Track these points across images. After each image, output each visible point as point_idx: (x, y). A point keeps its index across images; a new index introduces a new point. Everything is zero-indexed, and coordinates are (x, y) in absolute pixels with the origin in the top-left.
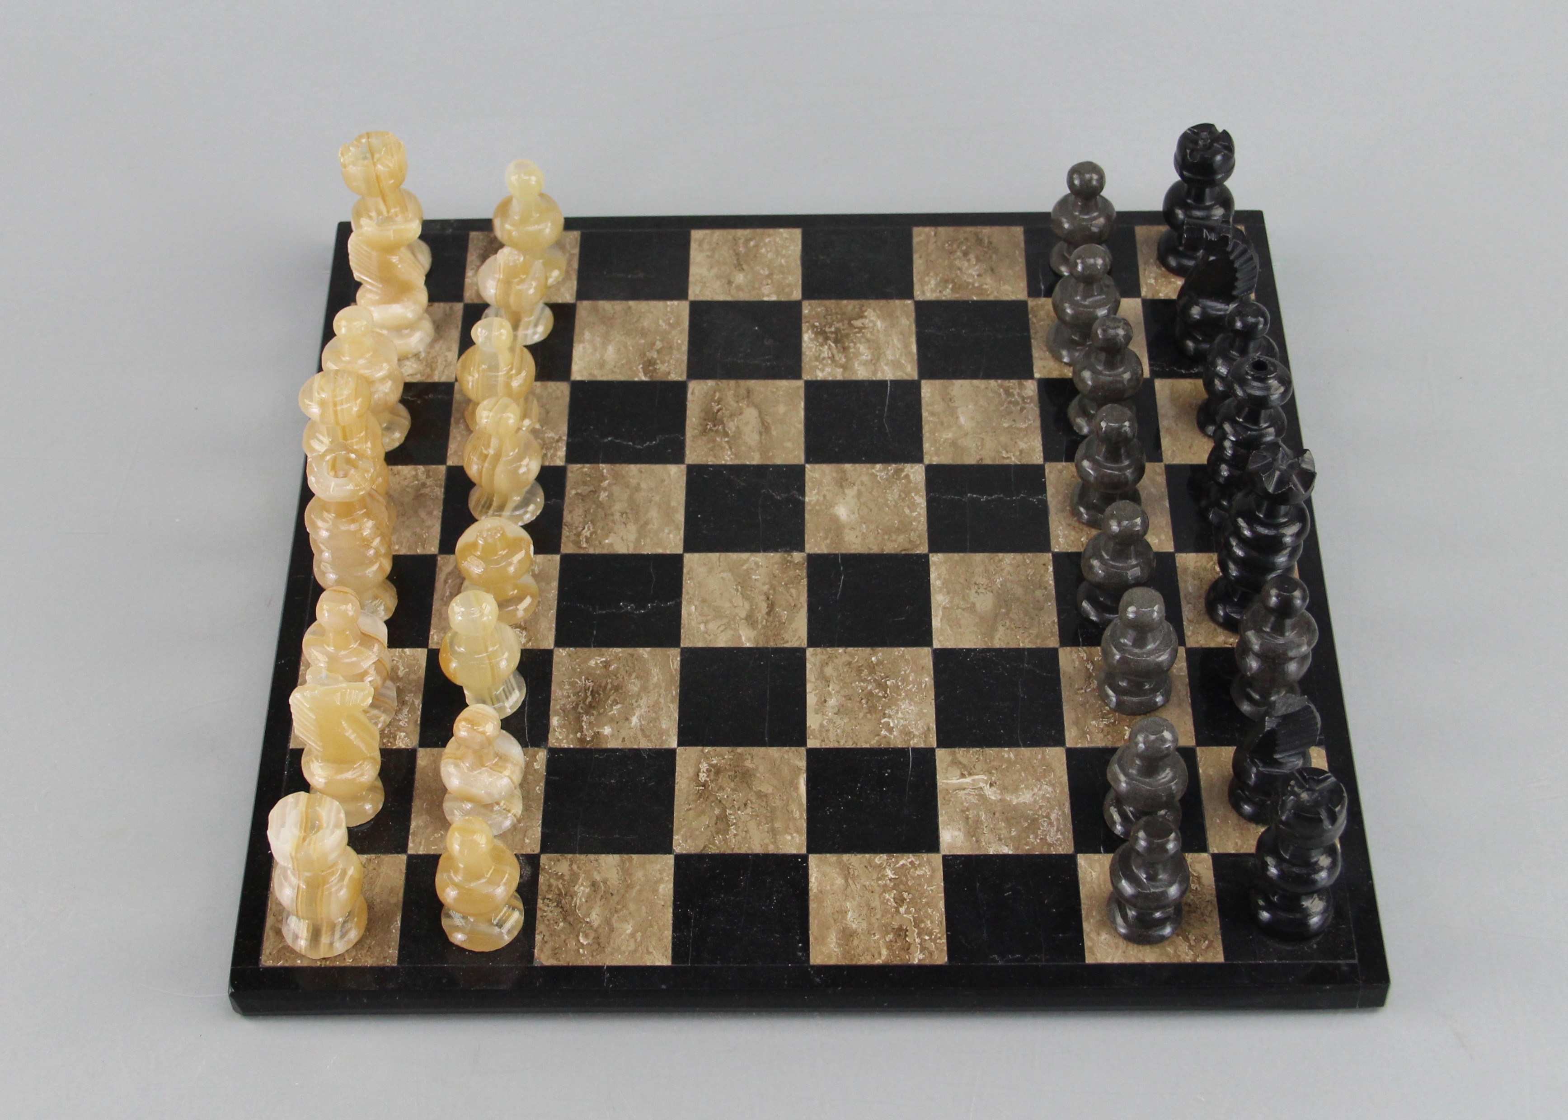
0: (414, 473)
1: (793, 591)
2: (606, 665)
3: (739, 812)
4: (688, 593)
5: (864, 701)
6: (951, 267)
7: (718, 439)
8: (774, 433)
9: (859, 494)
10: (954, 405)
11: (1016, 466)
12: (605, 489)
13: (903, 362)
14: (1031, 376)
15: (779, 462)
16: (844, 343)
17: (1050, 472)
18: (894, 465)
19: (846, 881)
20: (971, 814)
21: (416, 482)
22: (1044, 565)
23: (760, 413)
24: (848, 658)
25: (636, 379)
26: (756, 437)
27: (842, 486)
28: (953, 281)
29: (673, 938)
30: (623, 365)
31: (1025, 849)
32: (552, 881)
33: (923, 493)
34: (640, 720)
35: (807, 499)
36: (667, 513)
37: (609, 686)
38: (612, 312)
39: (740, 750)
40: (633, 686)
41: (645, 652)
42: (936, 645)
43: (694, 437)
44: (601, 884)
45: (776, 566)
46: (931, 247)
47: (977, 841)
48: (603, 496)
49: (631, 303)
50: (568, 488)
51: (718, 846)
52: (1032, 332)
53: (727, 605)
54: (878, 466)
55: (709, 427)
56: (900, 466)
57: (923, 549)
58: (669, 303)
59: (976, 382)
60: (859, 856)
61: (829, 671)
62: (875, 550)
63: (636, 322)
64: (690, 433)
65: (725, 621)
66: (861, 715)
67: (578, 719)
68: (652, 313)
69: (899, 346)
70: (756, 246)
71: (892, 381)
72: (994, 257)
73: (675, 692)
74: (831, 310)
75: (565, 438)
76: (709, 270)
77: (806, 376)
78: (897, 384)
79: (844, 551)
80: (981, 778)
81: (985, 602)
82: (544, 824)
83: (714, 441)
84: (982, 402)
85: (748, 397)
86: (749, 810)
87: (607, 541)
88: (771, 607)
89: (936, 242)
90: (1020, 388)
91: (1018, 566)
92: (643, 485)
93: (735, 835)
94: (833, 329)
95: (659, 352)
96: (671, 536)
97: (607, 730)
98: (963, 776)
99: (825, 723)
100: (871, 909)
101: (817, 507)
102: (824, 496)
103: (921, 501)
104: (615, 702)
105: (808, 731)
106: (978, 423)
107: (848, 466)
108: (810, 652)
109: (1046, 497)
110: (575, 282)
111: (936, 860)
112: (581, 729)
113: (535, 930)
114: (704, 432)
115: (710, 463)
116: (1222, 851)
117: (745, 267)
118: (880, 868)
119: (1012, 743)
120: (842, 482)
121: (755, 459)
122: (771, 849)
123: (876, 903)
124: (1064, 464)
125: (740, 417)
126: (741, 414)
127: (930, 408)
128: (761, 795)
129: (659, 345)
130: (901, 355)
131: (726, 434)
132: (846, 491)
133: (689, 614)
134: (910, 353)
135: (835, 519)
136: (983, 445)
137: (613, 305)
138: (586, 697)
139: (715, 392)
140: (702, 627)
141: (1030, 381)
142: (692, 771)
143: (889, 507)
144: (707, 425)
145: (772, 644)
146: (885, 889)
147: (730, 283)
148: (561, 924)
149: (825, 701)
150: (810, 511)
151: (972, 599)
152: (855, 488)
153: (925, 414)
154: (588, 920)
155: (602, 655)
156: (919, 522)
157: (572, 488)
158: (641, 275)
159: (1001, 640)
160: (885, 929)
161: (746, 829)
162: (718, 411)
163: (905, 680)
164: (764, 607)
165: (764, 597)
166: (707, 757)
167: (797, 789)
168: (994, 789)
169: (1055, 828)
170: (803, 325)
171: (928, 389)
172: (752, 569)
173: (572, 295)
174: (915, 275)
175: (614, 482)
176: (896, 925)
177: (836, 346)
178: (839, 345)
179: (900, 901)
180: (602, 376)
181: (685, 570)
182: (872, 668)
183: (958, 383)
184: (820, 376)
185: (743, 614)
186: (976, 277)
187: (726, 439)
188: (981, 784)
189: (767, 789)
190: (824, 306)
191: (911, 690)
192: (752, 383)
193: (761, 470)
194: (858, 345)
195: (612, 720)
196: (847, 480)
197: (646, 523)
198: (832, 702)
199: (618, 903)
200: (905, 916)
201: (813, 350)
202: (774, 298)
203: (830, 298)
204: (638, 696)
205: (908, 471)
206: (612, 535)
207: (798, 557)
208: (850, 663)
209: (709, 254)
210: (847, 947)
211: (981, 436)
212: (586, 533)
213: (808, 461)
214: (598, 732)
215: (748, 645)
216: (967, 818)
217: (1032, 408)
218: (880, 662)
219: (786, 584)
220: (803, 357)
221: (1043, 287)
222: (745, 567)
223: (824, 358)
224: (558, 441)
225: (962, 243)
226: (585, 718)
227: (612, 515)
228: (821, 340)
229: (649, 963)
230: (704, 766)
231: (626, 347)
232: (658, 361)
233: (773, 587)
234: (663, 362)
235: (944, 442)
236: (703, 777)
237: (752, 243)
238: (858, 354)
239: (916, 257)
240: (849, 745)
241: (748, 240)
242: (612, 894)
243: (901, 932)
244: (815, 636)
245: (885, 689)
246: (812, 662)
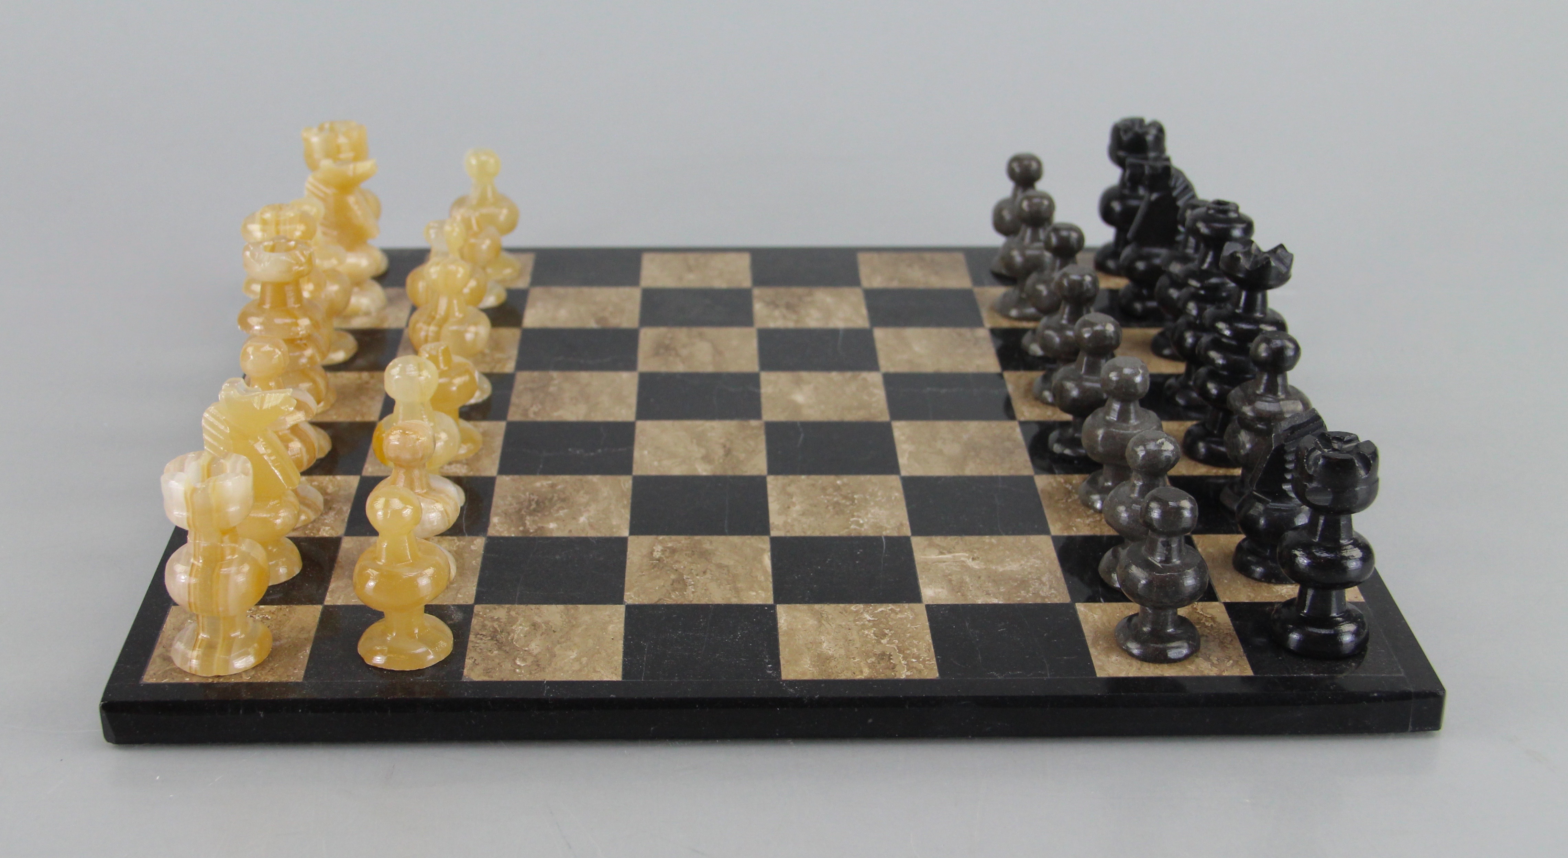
0: (357, 377)
1: (751, 442)
2: (553, 486)
3: (698, 577)
4: (640, 443)
5: (830, 508)
6: (896, 271)
7: (671, 358)
8: (727, 355)
9: (816, 388)
10: (907, 341)
11: (972, 373)
12: (555, 385)
13: (854, 318)
14: (981, 326)
15: (732, 370)
16: (794, 309)
17: (1009, 377)
18: (850, 372)
19: (820, 622)
20: (954, 577)
21: (360, 382)
22: (1011, 427)
23: (713, 344)
24: (812, 481)
25: (588, 327)
26: (709, 357)
28: (899, 278)
29: (624, 661)
30: (574, 319)
31: (1017, 600)
32: (486, 622)
33: (882, 388)
34: (588, 519)
35: (763, 391)
36: (619, 398)
37: (555, 498)
38: (565, 292)
39: (697, 538)
40: (582, 498)
41: (595, 479)
42: (904, 473)
43: (646, 356)
44: (543, 625)
45: (733, 428)
46: (876, 262)
47: (963, 595)
48: (552, 389)
49: (584, 288)
50: (517, 384)
51: (675, 598)
52: (979, 303)
53: (682, 450)
54: (834, 373)
55: (661, 351)
56: (857, 373)
57: (885, 418)
58: (621, 288)
59: (927, 329)
60: (833, 606)
61: (791, 489)
62: (835, 419)
63: (588, 298)
64: (642, 354)
65: (679, 459)
66: (828, 516)
67: (522, 519)
68: (604, 293)
69: (850, 310)
70: (706, 261)
71: (843, 329)
72: (937, 267)
73: (627, 501)
74: (782, 292)
75: (515, 357)
76: (660, 272)
77: (759, 326)
78: (849, 330)
79: (803, 420)
80: (962, 556)
81: (953, 449)
82: (480, 584)
83: (667, 359)
84: (935, 339)
85: (701, 336)
86: (708, 576)
87: (556, 414)
88: (728, 452)
89: (880, 261)
90: (972, 332)
91: (984, 428)
92: (595, 383)
93: (693, 592)
94: (783, 302)
95: (611, 312)
96: (623, 411)
97: (552, 525)
98: (941, 553)
99: (789, 521)
100: (848, 641)
101: (774, 395)
102: (780, 389)
103: (880, 392)
104: (562, 508)
105: (771, 526)
106: (932, 350)
107: (804, 373)
108: (770, 477)
109: (1006, 389)
110: (529, 278)
111: (919, 607)
112: (524, 525)
113: (465, 656)
114: (657, 354)
115: (663, 371)
116: (1234, 600)
117: (695, 271)
118: (857, 612)
119: (992, 532)
120: (798, 383)
121: (710, 369)
122: (734, 601)
123: (854, 635)
124: (1022, 372)
125: (693, 347)
126: (694, 345)
127: (883, 343)
128: (720, 566)
129: (611, 309)
130: (852, 314)
131: (679, 355)
132: (803, 386)
133: (642, 455)
134: (860, 313)
135: (792, 401)
136: (939, 362)
137: (566, 289)
138: (530, 505)
139: (667, 333)
140: (656, 463)
141: (981, 328)
142: (645, 551)
143: (847, 395)
144: (659, 350)
145: (730, 473)
146: (864, 627)
147: (681, 278)
148: (496, 652)
149: (789, 507)
150: (766, 397)
151: (939, 447)
152: (812, 385)
153: (878, 346)
154: (526, 649)
155: (548, 479)
156: (879, 403)
157: (520, 385)
158: (594, 274)
159: (971, 470)
160: (866, 654)
161: (705, 588)
162: (671, 343)
163: (873, 494)
164: (721, 452)
165: (720, 446)
166: (661, 542)
167: (761, 562)
168: (977, 562)
169: (1048, 586)
170: (754, 300)
171: (881, 332)
172: (707, 429)
173: (526, 284)
174: (861, 275)
175: (564, 381)
176: (878, 651)
177: (787, 310)
178: (790, 310)
179: (881, 634)
180: (554, 325)
181: (637, 430)
182: (838, 488)
183: (910, 329)
185: (699, 455)
186: (921, 276)
187: (679, 358)
188: (962, 559)
189: (728, 561)
190: (774, 290)
191: (880, 500)
192: (705, 329)
193: (715, 377)
194: (809, 310)
195: (557, 519)
196: (803, 380)
197: (597, 404)
198: (796, 507)
199: (561, 637)
200: (887, 645)
201: (765, 312)
202: (724, 286)
203: (780, 286)
204: (587, 504)
205: (865, 375)
206: (561, 410)
207: (755, 422)
208: (813, 484)
209: (660, 265)
210: (824, 667)
211: (937, 357)
212: (534, 409)
213: (762, 370)
214: (543, 527)
215: (704, 474)
216: (950, 581)
217: (986, 343)
218: (845, 484)
219: (744, 438)
220: (755, 316)
221: (986, 282)
222: (700, 428)
223: (775, 317)
224: (508, 358)
225: (905, 261)
226: (528, 518)
227: (562, 399)
228: (771, 307)
229: (595, 679)
230: (659, 548)
231: (578, 310)
232: (610, 318)
233: (729, 440)
234: (615, 318)
235: (899, 360)
236: (657, 555)
237: (702, 261)
238: (809, 314)
239: (861, 267)
240: (817, 534)
241: (698, 259)
242: (554, 631)
243: (884, 656)
244: (775, 468)
245: (853, 500)
246: (773, 483)
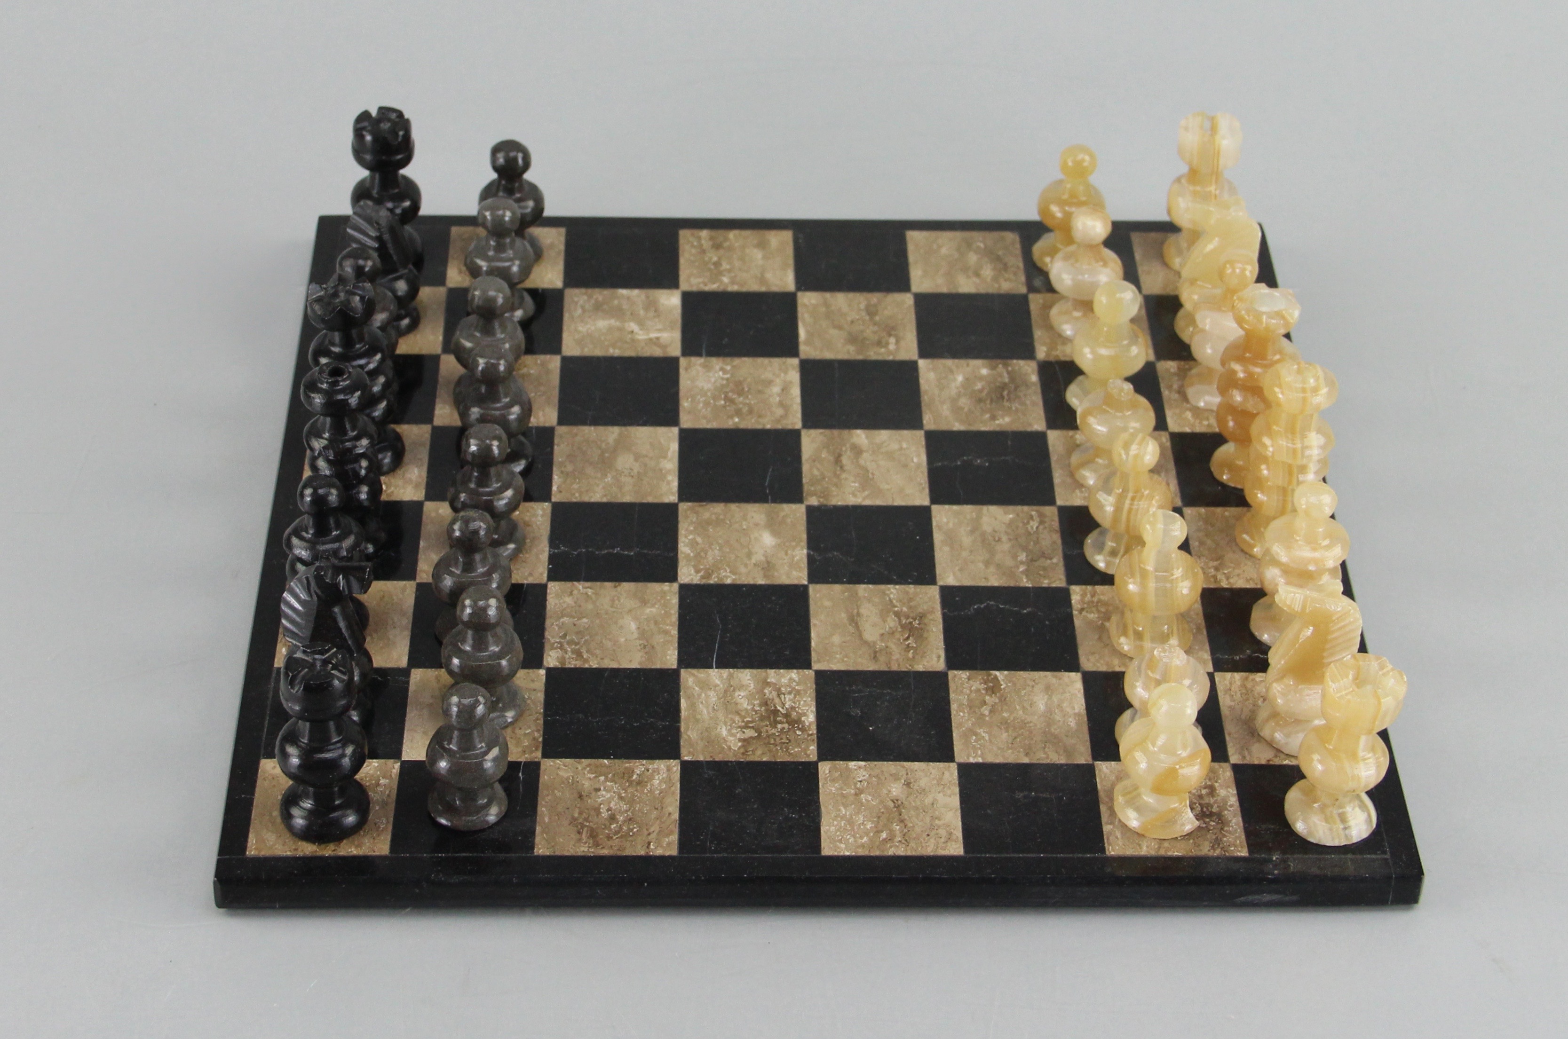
0: (1231, 581)
1: (816, 472)
2: (993, 418)
3: (858, 318)
4: (922, 472)
5: (746, 389)
6: (631, 802)
7: (905, 609)
8: (843, 615)
9: (749, 555)
10: (641, 642)
11: (578, 580)
12: (1022, 563)
13: (697, 689)
14: (549, 671)
15: (837, 587)
16: (767, 710)
17: (542, 574)
18: (712, 582)
19: (762, 275)
20: (651, 314)
21: (1226, 572)
22: (561, 492)
23: (860, 637)
24: (760, 420)
25: (1006, 672)
26: (863, 611)
27: (768, 563)
28: (631, 783)
29: (906, 246)
30: (1024, 689)
31: (607, 292)
32: (1014, 278)
33: (681, 556)
34: (955, 379)
35: (805, 551)
36: (951, 539)
37: (988, 402)
38: (1047, 750)
39: (860, 357)
40: (964, 402)
41: (958, 427)
42: (675, 430)
43: (932, 612)
44: (971, 276)
45: (835, 493)
46: (655, 828)
47: (648, 297)
48: (1023, 557)
49: (1026, 760)
50: (1061, 564)
51: (874, 298)
52: (541, 722)
53: (882, 463)
54: (729, 581)
55: (917, 622)
56: (704, 582)
57: (683, 507)
58: (980, 760)
59: (614, 665)
60: (751, 290)
61: (780, 412)
62: (733, 507)
63: (1016, 738)
64: (938, 615)
65: (883, 450)
66: (749, 380)
67: (1012, 379)
68: (999, 748)
69: (701, 706)
70: (879, 832)
71: (711, 667)
72: (576, 815)
73: (925, 398)
74: (781, 749)
75: (1075, 613)
76: (935, 800)
77: (810, 673)
78: (706, 665)
79: (766, 505)
80: (641, 336)
81: (625, 462)
82: (1028, 311)
83: (910, 608)
84: (609, 644)
85: (875, 652)
86: (849, 319)
87: (1011, 516)
88: (838, 460)
89: (649, 834)
90: (564, 658)
91: (587, 491)
92: (981, 566)
93: (860, 304)
94: (779, 726)
95: (984, 703)
96: (945, 520)
97: (984, 371)
98: (658, 338)
99: (782, 375)
100: (742, 259)
101: (794, 544)
102: (786, 554)
103: (684, 548)
104: (981, 391)
105: (798, 369)
106: (616, 623)
107: (761, 581)
108: (799, 425)
109: (550, 551)
110: (1099, 787)
111: (684, 286)
112: (1009, 373)
114: (922, 617)
115: (911, 586)
116: (435, 287)
117: (892, 805)
118: (733, 282)
119: (611, 358)
120: (768, 566)
121: (863, 590)
122: (828, 295)
123: (737, 264)
124: (525, 582)
125: (883, 631)
126: (882, 635)
127: (670, 639)
128: (840, 328)
129: (985, 710)
130: (699, 695)
131: (897, 614)
132: (763, 559)
133: (919, 456)
134: (688, 698)
135: (775, 533)
136: (613, 601)
137: (1048, 758)
138: (1008, 394)
139: (914, 657)
140: (904, 445)
141: (551, 666)
142: (902, 343)
143: (718, 543)
144: (919, 624)
145: (836, 432)
146: (729, 271)
147: (908, 784)
148: (1000, 254)
149: (783, 390)
150: (801, 541)
151: (637, 465)
152: (753, 561)
153: (675, 632)
154: (978, 256)
155: (999, 425)
156: (687, 530)
157: (1056, 564)
158: (1019, 795)
159: (612, 433)
160: (730, 249)
161: (851, 307)
162: (908, 638)
163: (707, 404)
164: (845, 463)
165: (846, 468)
166: (890, 353)
167: (807, 332)
168: (630, 330)
169: (579, 304)
170: (815, 732)
171: (670, 658)
172: (859, 491)
173: (1100, 770)
174: (678, 791)
175: (1013, 570)
176: (721, 252)
177: (776, 707)
178: (773, 708)
179: (717, 264)
180: (1046, 676)
181: (927, 491)
182: (738, 413)
183: (634, 665)
184: (794, 674)
185: (865, 455)
186: (602, 788)
187: (896, 609)
188: (641, 332)
189: (834, 332)
190: (790, 754)
191: (701, 397)
192: (871, 667)
193: (856, 578)
194: (749, 707)
195: (981, 378)
196: (763, 569)
197: (972, 532)
198: (776, 389)
199: (955, 265)
200: (713, 256)
201: (802, 703)
202: (852, 764)
203: (783, 764)
204: (959, 395)
205: (696, 576)
206: (1007, 522)
207: (814, 501)
208: (760, 416)
209: (937, 822)
210: (762, 239)
211: (613, 610)
212: (1034, 524)
213: (805, 587)
214: (992, 371)
215: (859, 432)
216: (656, 311)
217: (553, 637)
218: (731, 417)
219: (824, 478)
220: (814, 695)
221: (520, 775)
222: (866, 493)
223: (790, 693)
224: (1082, 609)
225: (616, 833)
226: (1007, 380)
227: (1010, 540)
228: (794, 714)
229: (924, 233)
230: (892, 347)
231: (1024, 708)
232: (983, 692)
233: (837, 476)
234: (978, 691)
235: (655, 604)
236: (892, 340)
237: (884, 835)
238: (750, 697)
239: (676, 816)
240: (760, 360)
241: (890, 839)
242: (961, 270)
243: (717, 246)
244: (794, 436)
245: (726, 399)
246: (795, 420)
